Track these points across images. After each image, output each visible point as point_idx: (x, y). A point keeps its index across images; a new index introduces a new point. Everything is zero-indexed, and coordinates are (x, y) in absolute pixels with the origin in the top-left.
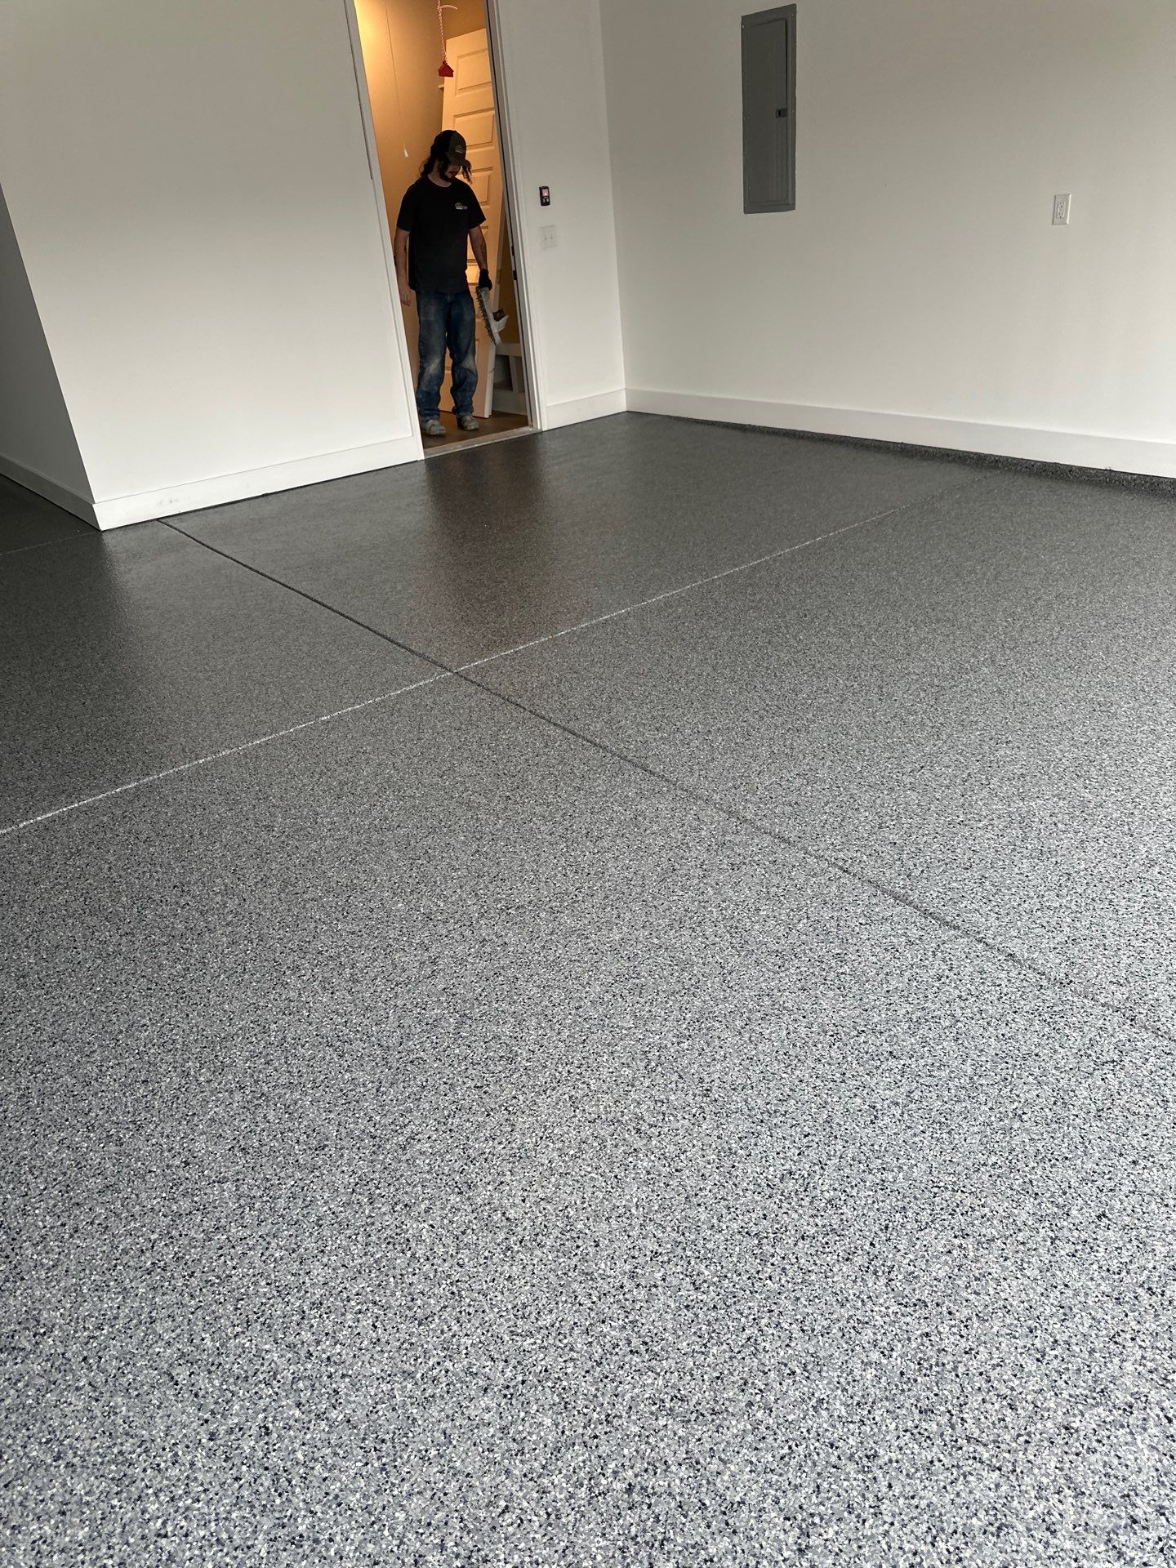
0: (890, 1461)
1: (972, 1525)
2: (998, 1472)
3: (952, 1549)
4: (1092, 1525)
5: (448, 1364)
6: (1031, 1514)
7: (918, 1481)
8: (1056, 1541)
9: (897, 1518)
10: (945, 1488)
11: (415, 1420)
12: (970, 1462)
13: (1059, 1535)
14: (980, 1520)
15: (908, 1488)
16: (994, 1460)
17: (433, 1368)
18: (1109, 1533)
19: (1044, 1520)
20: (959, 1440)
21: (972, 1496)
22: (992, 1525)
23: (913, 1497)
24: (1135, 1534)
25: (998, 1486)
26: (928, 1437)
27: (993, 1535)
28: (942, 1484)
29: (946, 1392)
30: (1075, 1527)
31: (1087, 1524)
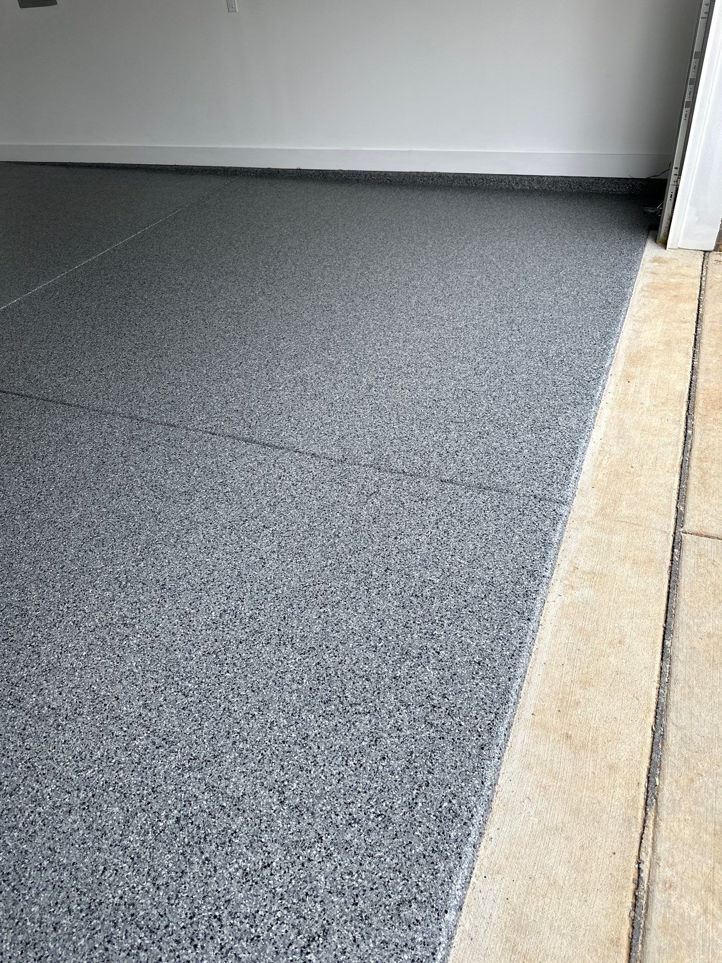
2: (369, 714)
3: (356, 762)
4: (416, 718)
5: (40, 809)
6: (388, 727)
7: (332, 738)
8: (403, 734)
9: (326, 761)
10: (345, 734)
11: (26, 852)
12: (355, 716)
13: (403, 730)
14: (366, 741)
15: (328, 744)
16: (365, 710)
17: (29, 816)
18: (425, 718)
19: (395, 727)
20: (347, 708)
22: (372, 741)
23: (331, 747)
27: (374, 745)
30: (409, 722)
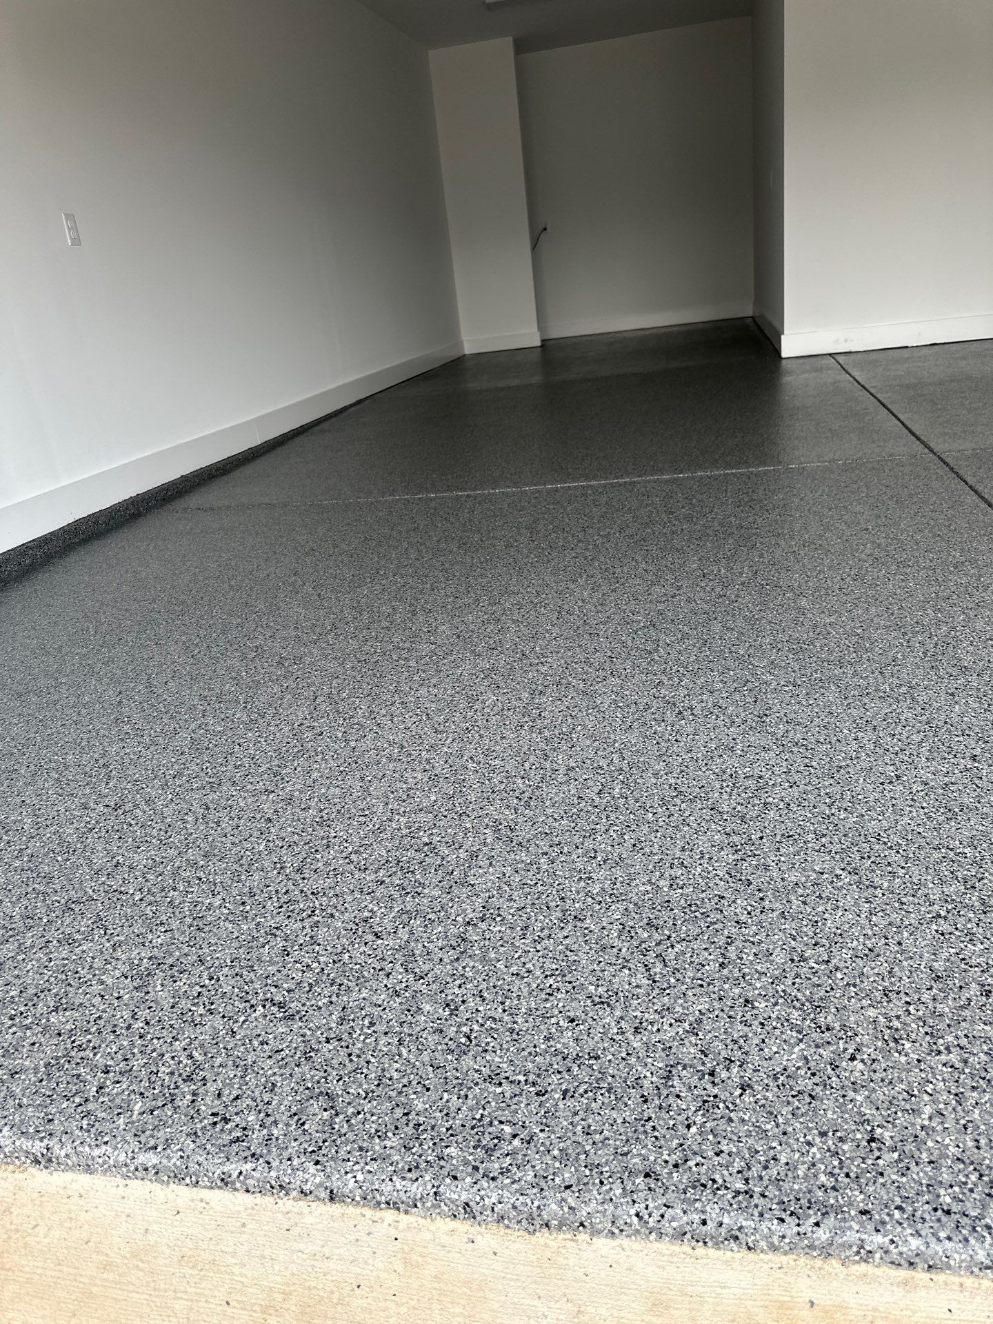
0: (586, 928)
1: (587, 988)
2: (651, 982)
3: (554, 986)
6: (638, 1014)
7: (588, 948)
8: (631, 1037)
9: (546, 952)
10: (600, 962)
12: (639, 965)
13: (639, 1036)
14: (596, 990)
15: (576, 946)
16: (658, 976)
18: (678, 1063)
19: (641, 1023)
20: (651, 952)
21: (611, 978)
22: (600, 997)
23: (571, 951)
24: (700, 1079)
25: (638, 986)
26: (632, 937)
27: (593, 1001)
28: (601, 959)
29: (684, 928)
30: (659, 1042)
31: (670, 1047)
